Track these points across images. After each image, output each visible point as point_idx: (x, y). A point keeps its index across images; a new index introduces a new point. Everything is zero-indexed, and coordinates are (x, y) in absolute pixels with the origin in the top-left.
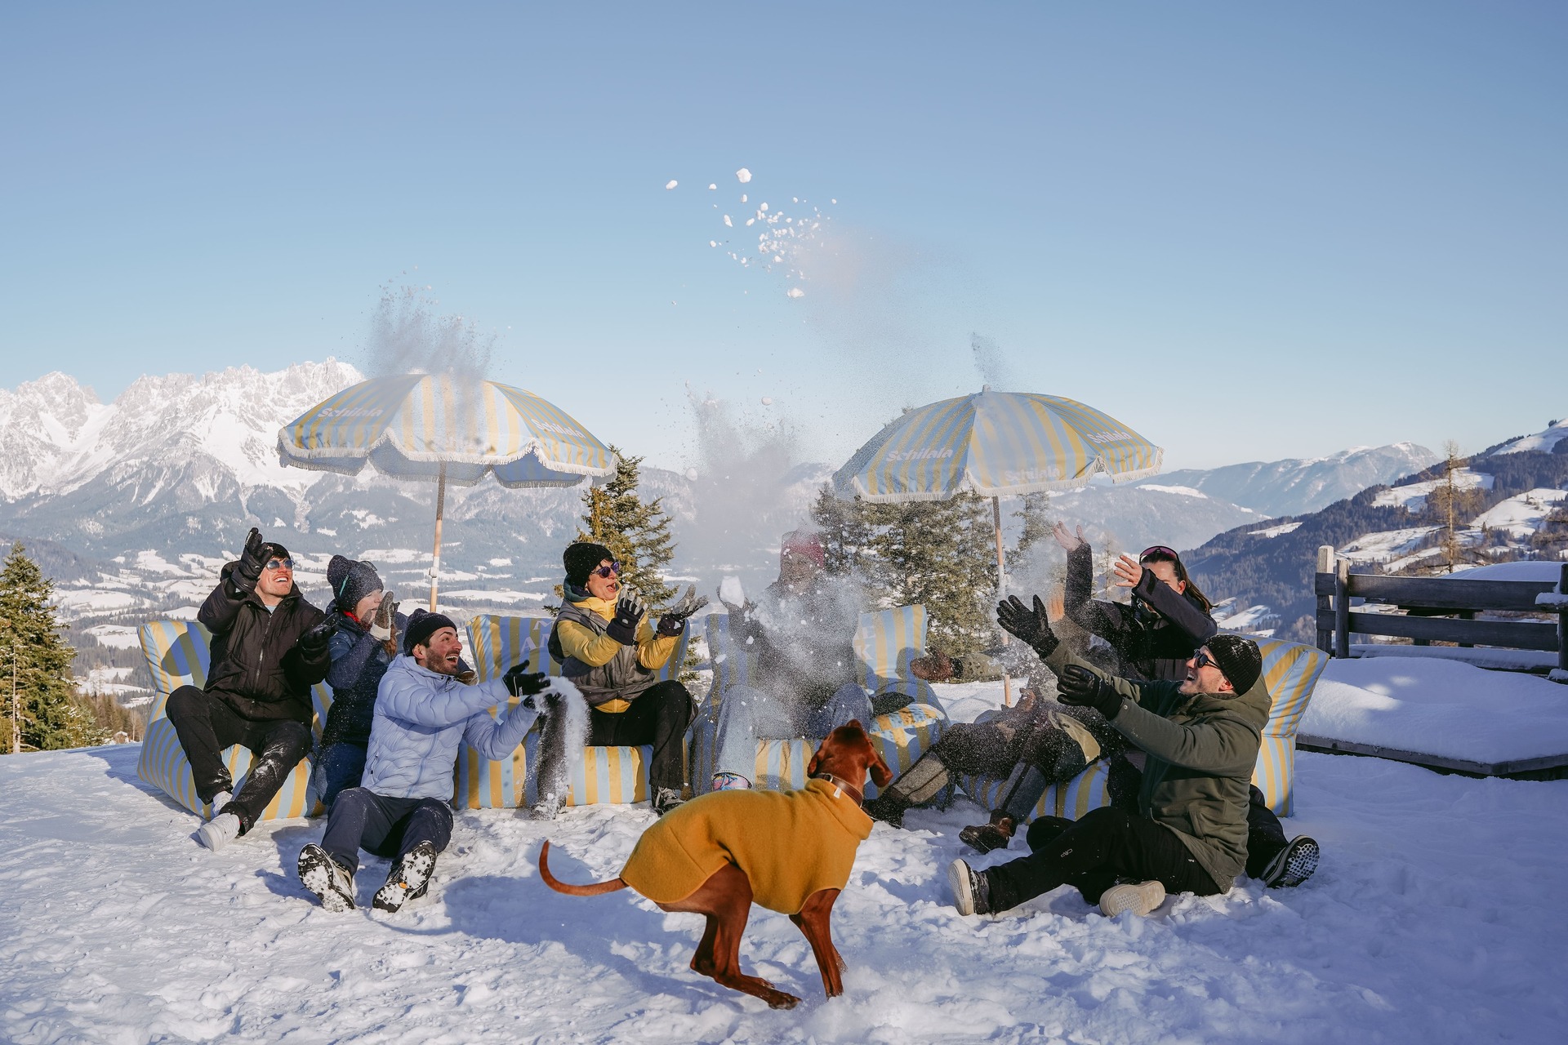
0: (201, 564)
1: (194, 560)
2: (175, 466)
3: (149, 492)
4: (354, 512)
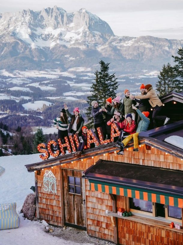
0: (19, 73)
1: (17, 72)
2: (9, 43)
3: (2, 51)
4: (65, 56)
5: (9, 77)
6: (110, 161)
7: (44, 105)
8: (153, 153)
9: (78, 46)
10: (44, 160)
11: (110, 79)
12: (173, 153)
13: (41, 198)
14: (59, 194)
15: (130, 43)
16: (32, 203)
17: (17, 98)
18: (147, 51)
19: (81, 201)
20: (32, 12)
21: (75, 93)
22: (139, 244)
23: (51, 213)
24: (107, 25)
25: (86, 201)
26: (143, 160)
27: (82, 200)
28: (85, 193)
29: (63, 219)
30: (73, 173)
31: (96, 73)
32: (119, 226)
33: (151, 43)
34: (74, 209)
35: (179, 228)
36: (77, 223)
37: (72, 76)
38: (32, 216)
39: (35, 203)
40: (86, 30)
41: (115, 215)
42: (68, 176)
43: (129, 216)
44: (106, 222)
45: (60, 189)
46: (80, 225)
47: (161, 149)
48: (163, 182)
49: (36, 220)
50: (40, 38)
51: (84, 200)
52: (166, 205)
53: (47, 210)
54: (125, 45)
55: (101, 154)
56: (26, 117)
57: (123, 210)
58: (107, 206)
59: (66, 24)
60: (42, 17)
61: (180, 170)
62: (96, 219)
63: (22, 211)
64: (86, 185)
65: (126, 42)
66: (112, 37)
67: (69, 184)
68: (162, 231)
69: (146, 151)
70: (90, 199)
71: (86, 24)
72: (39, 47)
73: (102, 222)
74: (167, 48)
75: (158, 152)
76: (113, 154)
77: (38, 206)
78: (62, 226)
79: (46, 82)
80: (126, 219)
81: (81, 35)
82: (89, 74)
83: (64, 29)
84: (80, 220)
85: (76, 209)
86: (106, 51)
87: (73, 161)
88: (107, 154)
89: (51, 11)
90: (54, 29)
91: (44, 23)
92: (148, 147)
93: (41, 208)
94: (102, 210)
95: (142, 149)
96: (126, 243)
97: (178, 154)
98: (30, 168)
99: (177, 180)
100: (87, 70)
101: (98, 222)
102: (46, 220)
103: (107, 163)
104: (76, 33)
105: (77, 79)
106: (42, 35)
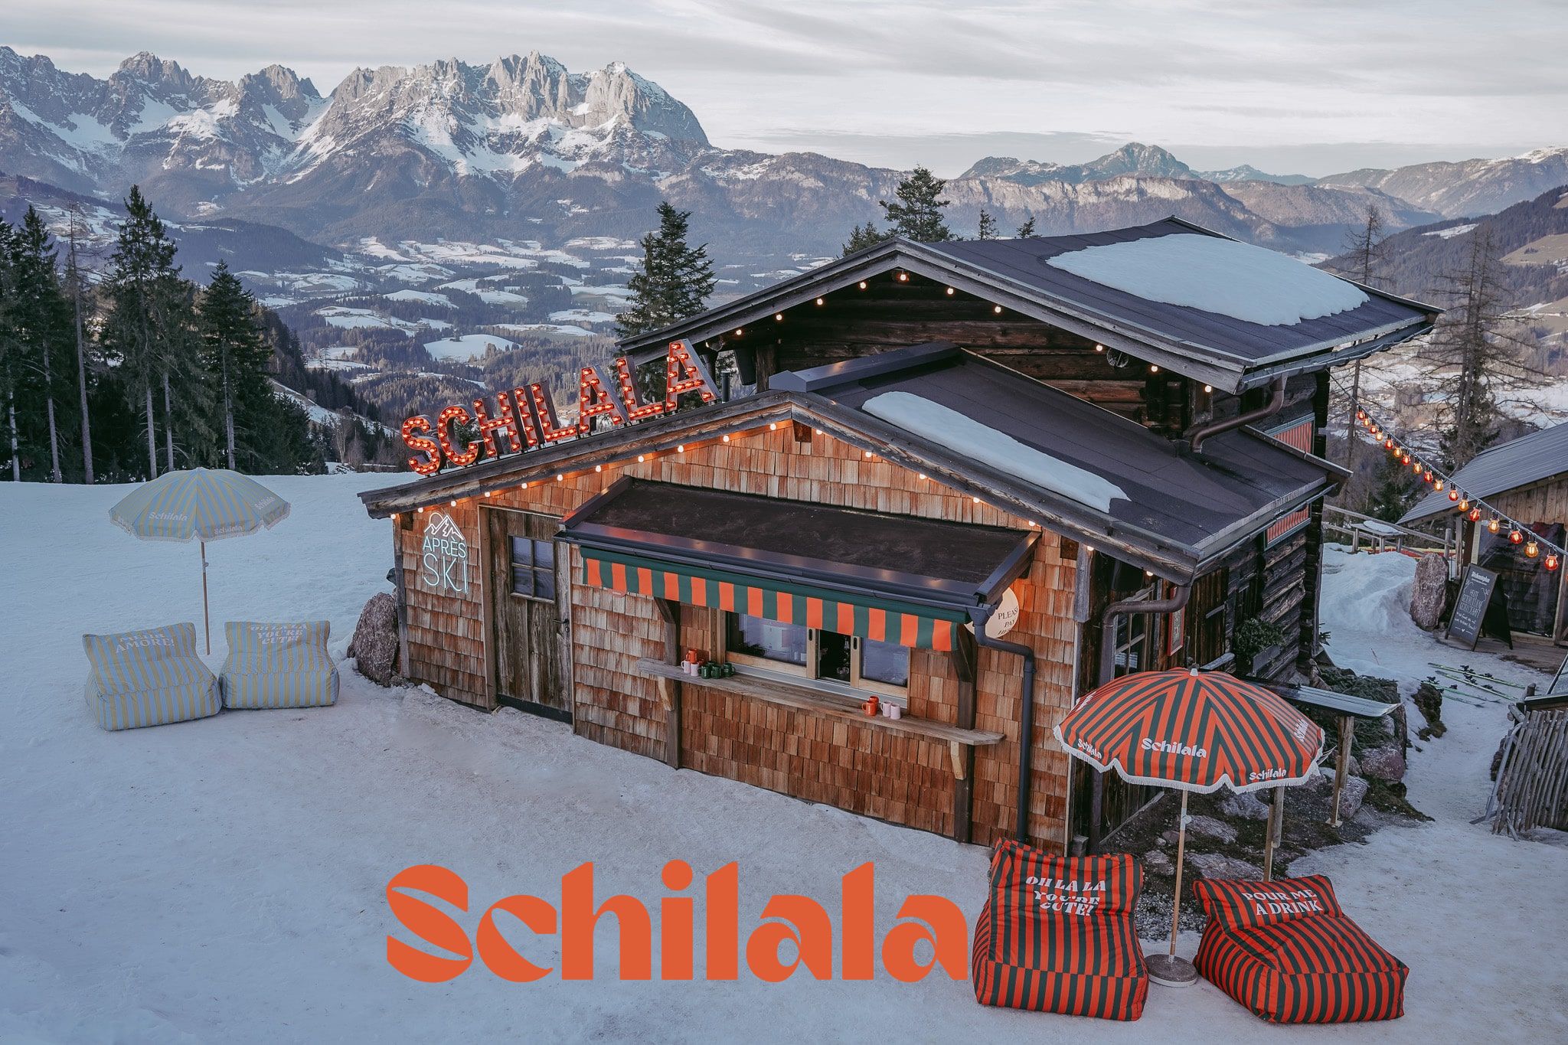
0: (418, 249)
1: (411, 246)
2: (392, 156)
3: (368, 181)
4: (559, 202)
5: (387, 260)
6: (662, 483)
7: (491, 348)
8: (818, 453)
9: (597, 174)
10: (424, 477)
11: (691, 261)
12: (891, 453)
13: (414, 608)
14: (477, 597)
15: (755, 172)
16: (383, 626)
17: (409, 324)
18: (806, 197)
19: (557, 623)
20: (462, 67)
21: (584, 315)
22: (754, 768)
23: (449, 662)
24: (690, 113)
25: (573, 624)
26: (783, 479)
27: (558, 619)
28: (569, 597)
29: (493, 684)
30: (529, 525)
31: (647, 241)
32: (685, 711)
33: (818, 176)
34: (531, 651)
35: (894, 714)
36: (540, 699)
37: (580, 264)
38: (385, 668)
39: (395, 627)
40: (625, 125)
41: (673, 672)
42: (510, 533)
43: (722, 675)
44: (640, 695)
45: (480, 582)
46: (551, 705)
47: (849, 439)
48: (849, 558)
49: (398, 684)
50: (486, 144)
51: (567, 621)
52: (855, 640)
53: (436, 652)
54: (741, 176)
55: (629, 457)
56: (434, 383)
57: (701, 658)
58: (645, 642)
59: (566, 106)
60: (492, 81)
61: (913, 513)
62: (605, 686)
63: (351, 652)
64: (572, 568)
65: (746, 169)
66: (702, 152)
67: (514, 564)
68: (837, 726)
69: (796, 444)
70: (586, 618)
71: (626, 108)
72: (479, 171)
73: (626, 697)
74: (863, 193)
75: (837, 451)
76: (674, 457)
77: (404, 635)
78: (487, 705)
79: (496, 278)
80: (710, 689)
81: (609, 139)
82: (628, 259)
83: (559, 119)
84: (551, 687)
85: (536, 651)
86: (684, 191)
87: (528, 480)
88: (650, 456)
89: (520, 66)
90: (528, 120)
91: (498, 101)
92: (803, 432)
93: (415, 643)
94: (629, 656)
95: (780, 440)
96: (707, 765)
97: (909, 457)
98: (376, 505)
99: (902, 548)
100: (624, 247)
101: (614, 695)
102: (432, 685)
103: (651, 489)
104: (593, 134)
105: (594, 272)
106: (488, 136)
